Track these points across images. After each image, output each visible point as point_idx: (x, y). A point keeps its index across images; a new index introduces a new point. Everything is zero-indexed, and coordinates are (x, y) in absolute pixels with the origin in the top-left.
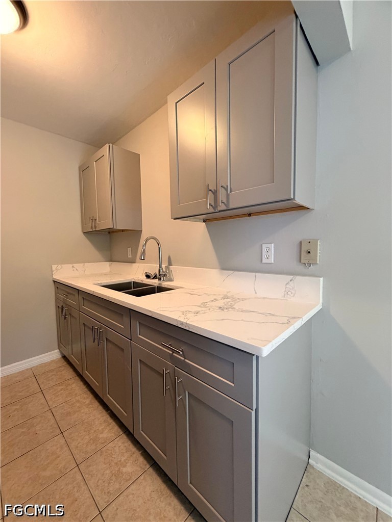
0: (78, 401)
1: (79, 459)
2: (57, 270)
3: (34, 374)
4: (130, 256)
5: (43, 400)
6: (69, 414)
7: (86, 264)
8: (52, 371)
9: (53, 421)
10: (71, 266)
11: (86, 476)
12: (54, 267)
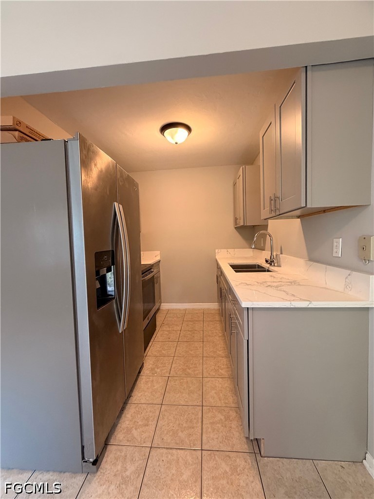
0: (216, 333)
1: (205, 355)
2: (218, 253)
3: (204, 312)
4: (262, 245)
5: (202, 325)
6: (209, 336)
7: (236, 249)
8: (212, 314)
9: (202, 335)
10: (226, 250)
11: (204, 362)
12: (217, 251)
